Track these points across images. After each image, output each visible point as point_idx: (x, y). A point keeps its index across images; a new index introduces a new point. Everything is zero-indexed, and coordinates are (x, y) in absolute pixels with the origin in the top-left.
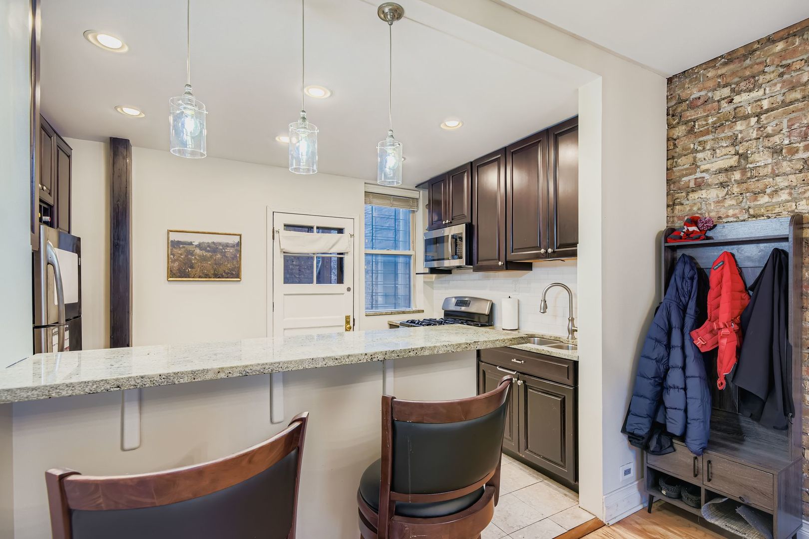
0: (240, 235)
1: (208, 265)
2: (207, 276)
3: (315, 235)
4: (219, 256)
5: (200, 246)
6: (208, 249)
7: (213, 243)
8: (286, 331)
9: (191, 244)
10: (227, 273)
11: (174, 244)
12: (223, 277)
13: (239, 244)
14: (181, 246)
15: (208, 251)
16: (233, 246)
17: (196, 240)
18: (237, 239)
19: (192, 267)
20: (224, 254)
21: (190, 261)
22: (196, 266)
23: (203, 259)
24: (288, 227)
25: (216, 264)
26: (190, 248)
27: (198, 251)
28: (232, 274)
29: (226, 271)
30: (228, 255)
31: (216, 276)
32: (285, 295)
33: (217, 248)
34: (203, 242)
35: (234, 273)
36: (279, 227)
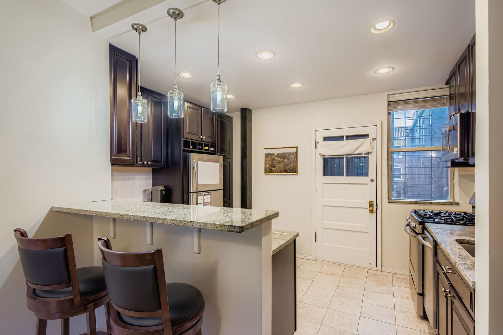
0: (297, 147)
1: (281, 165)
2: (281, 172)
3: (345, 142)
4: (286, 160)
5: (278, 155)
6: (281, 157)
7: (284, 153)
8: (324, 207)
9: (274, 155)
10: (290, 170)
11: (267, 155)
12: (288, 172)
13: (296, 153)
14: (270, 156)
15: (281, 158)
16: (293, 154)
17: (276, 152)
18: (295, 150)
19: (274, 167)
20: (289, 159)
21: (274, 164)
22: (276, 166)
23: (279, 162)
24: (325, 139)
25: (285, 165)
26: (273, 157)
27: (277, 158)
28: (293, 170)
29: (290, 169)
30: (291, 159)
31: (285, 171)
32: (324, 183)
33: (285, 156)
34: (279, 153)
35: (294, 169)
36: (320, 139)
